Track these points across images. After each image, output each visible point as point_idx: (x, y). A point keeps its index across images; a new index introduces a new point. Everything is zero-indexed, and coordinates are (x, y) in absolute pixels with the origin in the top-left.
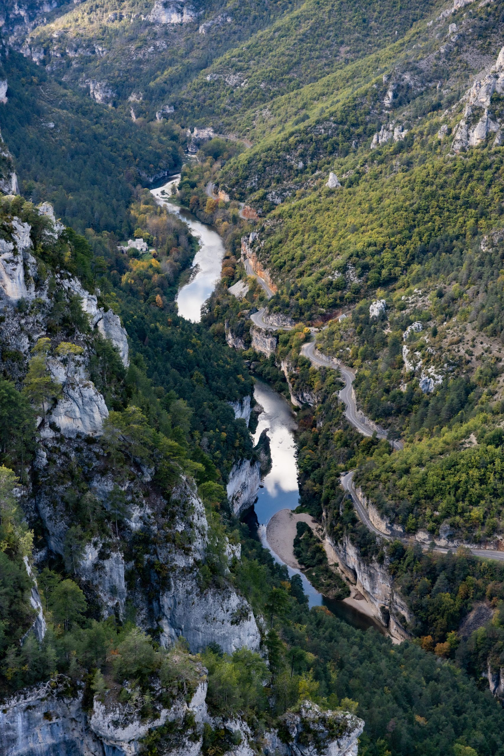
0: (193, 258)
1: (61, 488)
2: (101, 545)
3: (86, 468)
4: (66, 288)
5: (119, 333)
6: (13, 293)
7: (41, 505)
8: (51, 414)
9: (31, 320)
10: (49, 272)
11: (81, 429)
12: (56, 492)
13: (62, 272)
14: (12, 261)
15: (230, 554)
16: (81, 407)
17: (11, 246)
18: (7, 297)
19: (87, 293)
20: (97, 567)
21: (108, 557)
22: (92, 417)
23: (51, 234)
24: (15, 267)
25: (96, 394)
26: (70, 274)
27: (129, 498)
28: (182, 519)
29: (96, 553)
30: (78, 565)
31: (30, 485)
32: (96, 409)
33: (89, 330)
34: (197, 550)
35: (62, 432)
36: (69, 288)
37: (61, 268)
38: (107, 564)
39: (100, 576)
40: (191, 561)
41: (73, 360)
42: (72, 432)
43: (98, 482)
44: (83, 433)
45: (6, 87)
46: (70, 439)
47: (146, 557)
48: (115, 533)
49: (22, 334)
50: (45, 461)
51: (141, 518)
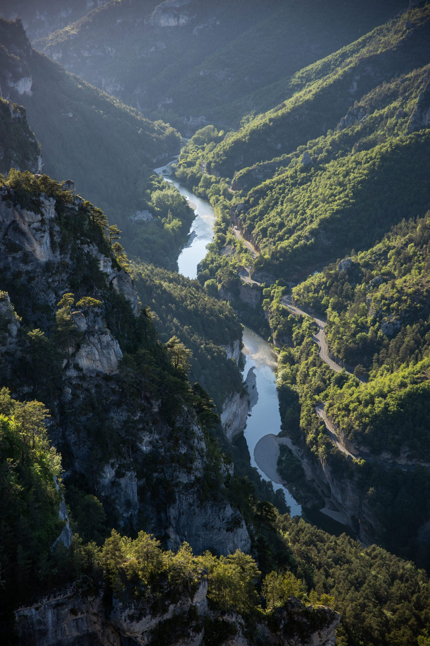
0: (190, 226)
1: (83, 419)
2: (117, 466)
3: (105, 401)
4: (86, 251)
5: (131, 289)
6: (42, 256)
7: (67, 433)
8: (75, 356)
9: (57, 278)
10: (72, 238)
11: (100, 369)
12: (80, 422)
13: (82, 238)
14: (41, 230)
15: (224, 472)
16: (100, 350)
17: (39, 217)
18: (37, 260)
19: (103, 256)
20: (114, 484)
21: (123, 475)
22: (109, 359)
23: (72, 206)
24: (43, 234)
25: (112, 340)
26: (89, 241)
27: (141, 426)
28: (184, 443)
29: (113, 473)
30: (98, 483)
31: (58, 416)
32: (112, 352)
33: (105, 286)
34: (197, 469)
35: (84, 372)
36: (88, 252)
37: (81, 235)
38: (123, 481)
39: (117, 492)
40: (193, 478)
41: (93, 312)
42: (92, 371)
43: (114, 413)
44: (101, 372)
45: (31, 82)
46: (91, 377)
47: (155, 475)
48: (129, 455)
49: (50, 291)
50: (70, 396)
51: (150, 442)
